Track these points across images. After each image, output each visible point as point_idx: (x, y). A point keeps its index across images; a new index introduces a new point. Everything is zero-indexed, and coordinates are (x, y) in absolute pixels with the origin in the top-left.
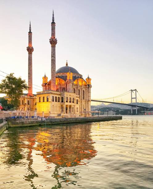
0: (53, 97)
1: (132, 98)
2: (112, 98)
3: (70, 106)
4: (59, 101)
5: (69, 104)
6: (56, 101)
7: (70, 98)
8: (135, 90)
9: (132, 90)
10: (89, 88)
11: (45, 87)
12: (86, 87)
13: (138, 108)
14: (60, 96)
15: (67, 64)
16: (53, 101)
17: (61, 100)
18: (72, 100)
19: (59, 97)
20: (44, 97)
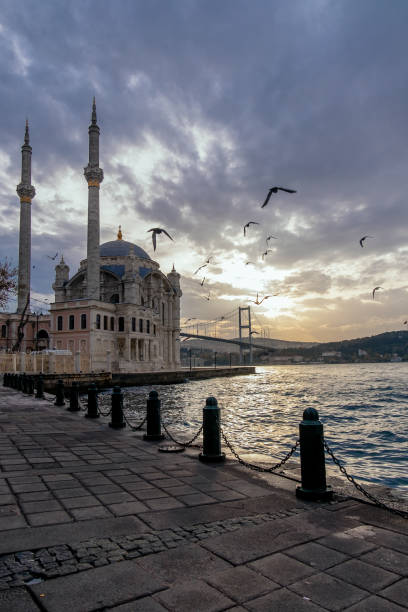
0: (99, 316)
1: (241, 327)
3: (141, 342)
4: (112, 329)
5: (137, 335)
6: (105, 328)
7: (141, 320)
8: (248, 308)
9: (242, 307)
10: (176, 298)
11: (61, 293)
12: (169, 296)
14: (114, 316)
15: (120, 236)
16: (99, 327)
17: (116, 326)
18: (145, 327)
19: (112, 319)
20: (72, 317)
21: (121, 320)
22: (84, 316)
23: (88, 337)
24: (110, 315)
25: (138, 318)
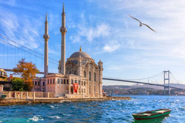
0: (59, 79)
1: (165, 79)
2: (146, 78)
6: (62, 83)
8: (168, 71)
9: (165, 72)
11: (60, 70)
12: (98, 70)
13: (171, 88)
15: (80, 50)
16: (59, 83)
17: (66, 82)
19: (64, 80)
20: (51, 79)
21: (68, 80)
22: (54, 79)
23: (55, 86)
24: (63, 79)
25: (74, 80)
